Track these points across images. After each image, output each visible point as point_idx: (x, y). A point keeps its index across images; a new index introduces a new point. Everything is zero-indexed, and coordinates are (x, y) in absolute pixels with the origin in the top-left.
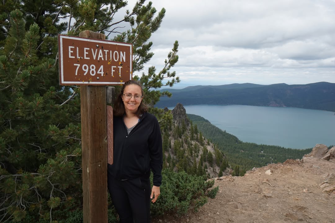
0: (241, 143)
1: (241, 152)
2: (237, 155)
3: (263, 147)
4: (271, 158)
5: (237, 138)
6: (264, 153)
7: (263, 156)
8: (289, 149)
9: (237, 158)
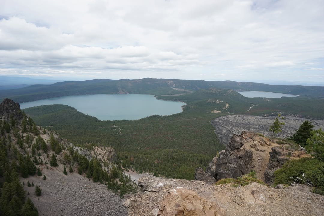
0: (100, 121)
1: (100, 128)
2: (96, 131)
3: (114, 122)
4: (120, 128)
5: (97, 118)
6: (115, 126)
7: (115, 128)
8: (130, 121)
9: (96, 133)
